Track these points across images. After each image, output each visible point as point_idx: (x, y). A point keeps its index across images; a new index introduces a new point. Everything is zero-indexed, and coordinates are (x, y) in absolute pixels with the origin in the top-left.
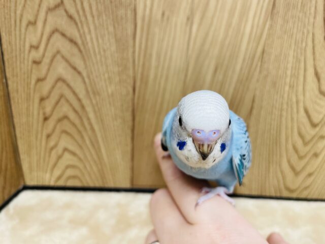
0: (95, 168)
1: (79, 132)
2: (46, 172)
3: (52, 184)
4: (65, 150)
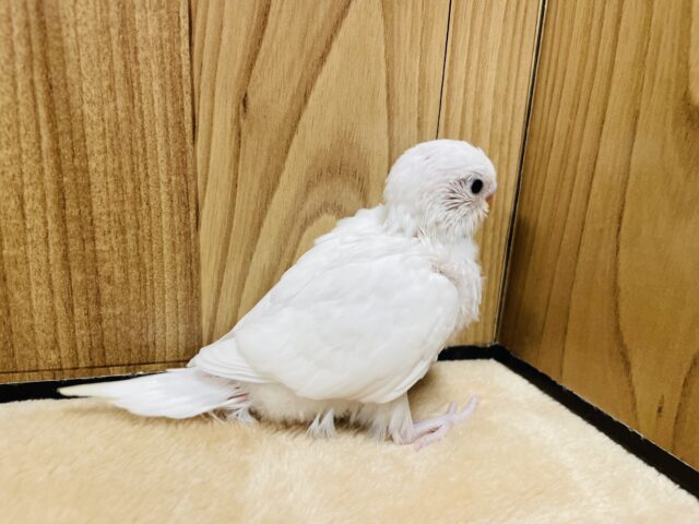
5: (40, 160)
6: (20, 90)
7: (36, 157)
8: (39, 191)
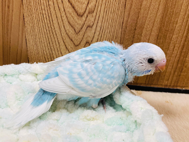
5: (182, 38)
6: (184, 22)
7: (181, 38)
8: (179, 45)
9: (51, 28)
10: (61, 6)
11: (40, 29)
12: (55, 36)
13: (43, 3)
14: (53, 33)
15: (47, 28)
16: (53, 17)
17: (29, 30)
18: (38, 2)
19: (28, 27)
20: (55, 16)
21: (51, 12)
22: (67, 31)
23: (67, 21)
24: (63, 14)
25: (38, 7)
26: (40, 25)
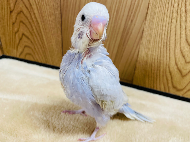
0: (40, 50)
1: (30, 23)
2: (14, 48)
3: (18, 57)
4: (23, 34)
9: (167, 43)
10: (183, 24)
11: (156, 43)
12: (168, 51)
13: (166, 20)
14: (167, 48)
15: (163, 43)
16: (171, 34)
17: (144, 43)
18: (161, 20)
19: (144, 41)
20: (175, 33)
21: (172, 29)
22: (182, 48)
23: (185, 39)
24: (183, 32)
25: (160, 24)
26: (156, 40)
